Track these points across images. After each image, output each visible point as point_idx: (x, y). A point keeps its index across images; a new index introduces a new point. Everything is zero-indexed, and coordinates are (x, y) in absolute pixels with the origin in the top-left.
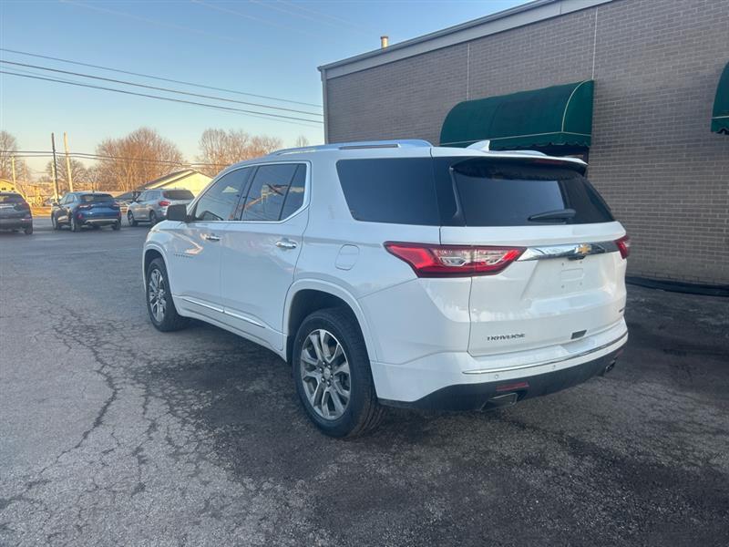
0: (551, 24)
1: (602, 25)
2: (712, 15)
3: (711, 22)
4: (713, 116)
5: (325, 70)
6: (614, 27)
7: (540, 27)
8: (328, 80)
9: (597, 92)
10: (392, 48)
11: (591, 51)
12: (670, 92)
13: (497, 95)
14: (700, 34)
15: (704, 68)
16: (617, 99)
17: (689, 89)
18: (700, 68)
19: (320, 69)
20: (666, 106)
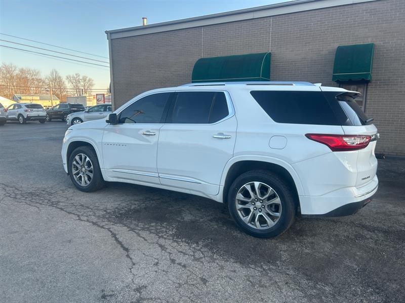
0: (248, 22)
1: (274, 26)
2: (326, 26)
3: (326, 30)
4: (334, 73)
5: (110, 33)
6: (280, 27)
7: (242, 23)
8: (112, 39)
9: (273, 58)
10: (149, 26)
11: (269, 38)
12: (307, 61)
13: (219, 56)
14: (320, 35)
15: (322, 51)
16: (282, 62)
17: (315, 60)
18: (320, 51)
19: (107, 32)
20: (305, 67)
